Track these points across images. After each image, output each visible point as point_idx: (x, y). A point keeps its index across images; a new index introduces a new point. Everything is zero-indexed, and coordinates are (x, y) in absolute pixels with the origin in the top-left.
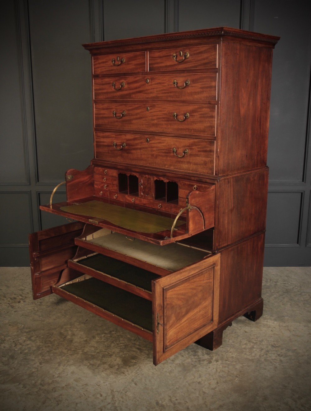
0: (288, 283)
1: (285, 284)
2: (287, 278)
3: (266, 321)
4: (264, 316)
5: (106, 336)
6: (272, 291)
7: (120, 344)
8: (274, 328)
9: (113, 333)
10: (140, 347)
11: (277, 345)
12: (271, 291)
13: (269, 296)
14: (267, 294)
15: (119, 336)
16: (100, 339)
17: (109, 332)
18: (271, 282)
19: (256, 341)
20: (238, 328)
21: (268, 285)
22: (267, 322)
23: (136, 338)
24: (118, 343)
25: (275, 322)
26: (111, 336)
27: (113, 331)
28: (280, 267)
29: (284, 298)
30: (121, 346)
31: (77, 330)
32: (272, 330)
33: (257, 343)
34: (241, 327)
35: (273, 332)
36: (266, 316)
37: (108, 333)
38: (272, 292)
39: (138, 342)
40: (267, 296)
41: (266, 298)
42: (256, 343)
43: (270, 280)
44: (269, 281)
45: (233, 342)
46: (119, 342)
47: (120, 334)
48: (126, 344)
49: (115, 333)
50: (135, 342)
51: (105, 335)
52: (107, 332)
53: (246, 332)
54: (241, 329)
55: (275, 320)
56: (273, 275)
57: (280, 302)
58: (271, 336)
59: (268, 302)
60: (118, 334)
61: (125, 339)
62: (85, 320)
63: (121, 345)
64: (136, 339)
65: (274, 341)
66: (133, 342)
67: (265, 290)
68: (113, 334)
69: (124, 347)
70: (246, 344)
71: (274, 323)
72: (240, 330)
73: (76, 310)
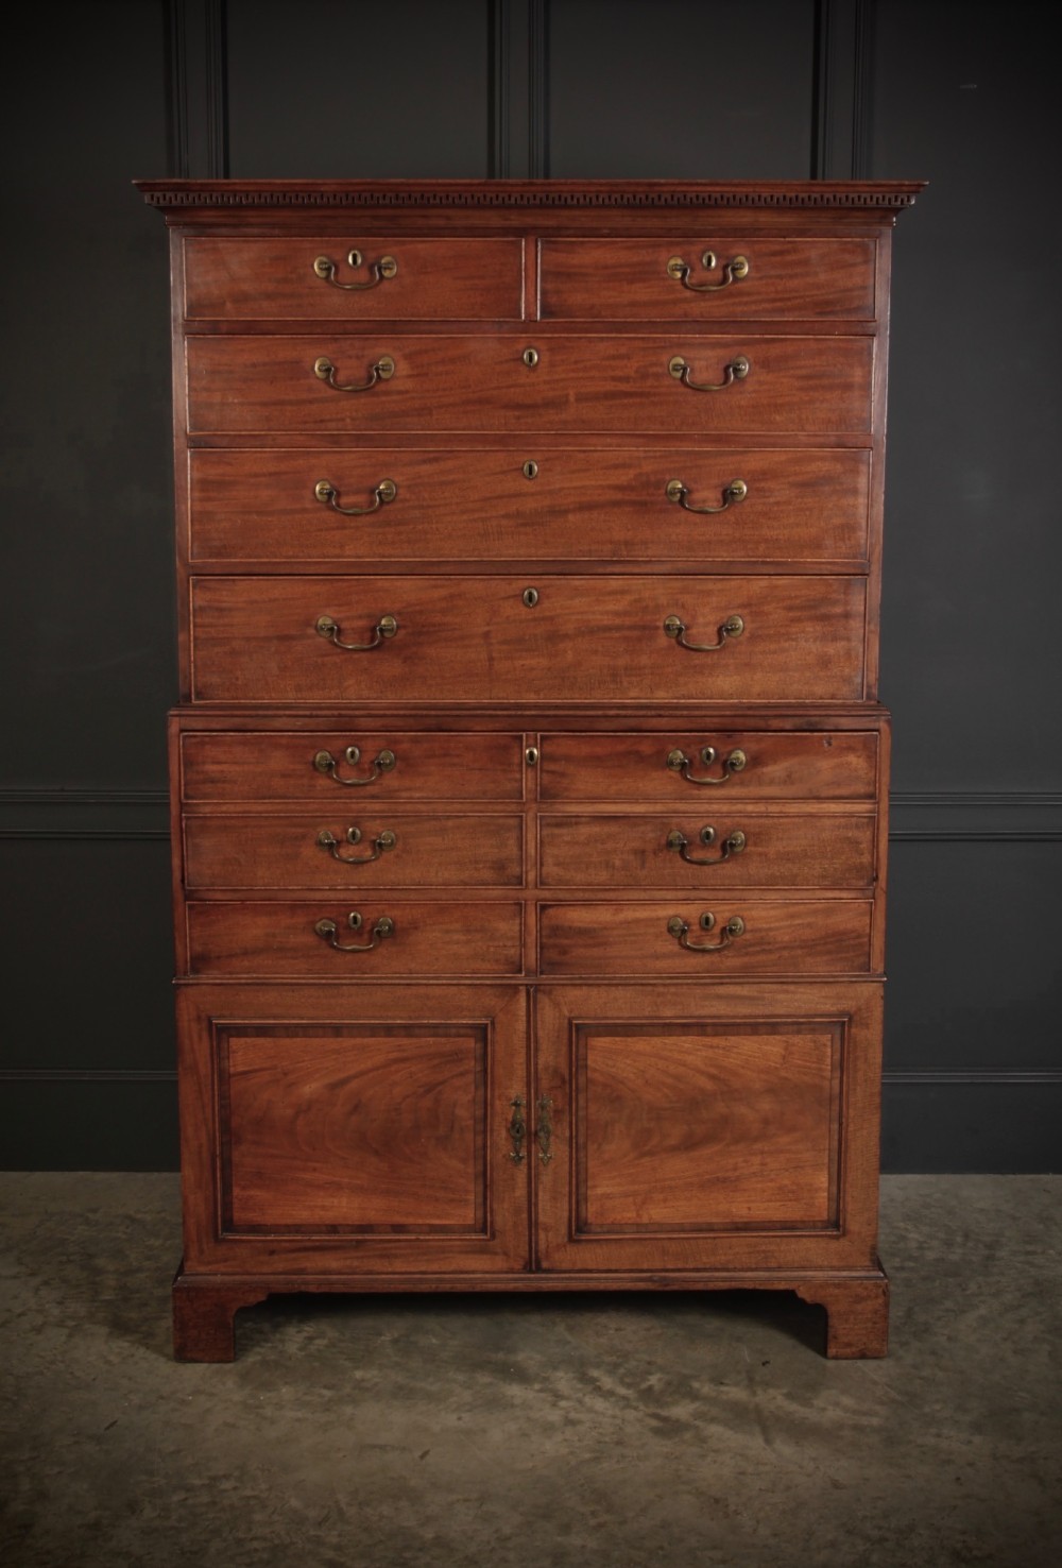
0: (1043, 1253)
1: (1034, 1253)
2: (1041, 1226)
3: (933, 1431)
4: (927, 1410)
5: (190, 1501)
6: (973, 1287)
7: (252, 1540)
8: (971, 1465)
9: (226, 1485)
10: (342, 1560)
11: (975, 1553)
12: (964, 1290)
13: (953, 1311)
14: (949, 1304)
15: (252, 1502)
16: (159, 1516)
17: (206, 1482)
18: (970, 1244)
19: (880, 1528)
20: (801, 1467)
21: (954, 1257)
22: (938, 1435)
23: (326, 1511)
24: (241, 1535)
25: (977, 1439)
26: (214, 1503)
27: (226, 1477)
28: (1011, 1177)
29: (1022, 1321)
30: (256, 1550)
31: (59, 1473)
32: (958, 1479)
33: (887, 1540)
34: (814, 1459)
35: (961, 1484)
36: (937, 1407)
37: (203, 1485)
38: (968, 1292)
39: (335, 1533)
40: (947, 1310)
41: (939, 1319)
42: (884, 1539)
43: (966, 1236)
44: (959, 1239)
45: (775, 1535)
46: (250, 1530)
47: (256, 1493)
48: (277, 1542)
49: (235, 1488)
50: (319, 1533)
51: (186, 1499)
52: (197, 1482)
53: (836, 1485)
54: (817, 1468)
55: (977, 1428)
56: (982, 1210)
57: (1005, 1339)
58: (955, 1507)
59: (950, 1339)
60: (249, 1493)
61: (276, 1517)
62: (107, 1425)
63: (256, 1544)
64: (326, 1519)
65: (964, 1533)
66: (312, 1533)
67: (937, 1283)
68: (225, 1491)
69: (265, 1556)
70: (833, 1545)
71: (970, 1442)
72: (809, 1475)
73: (72, 1373)
